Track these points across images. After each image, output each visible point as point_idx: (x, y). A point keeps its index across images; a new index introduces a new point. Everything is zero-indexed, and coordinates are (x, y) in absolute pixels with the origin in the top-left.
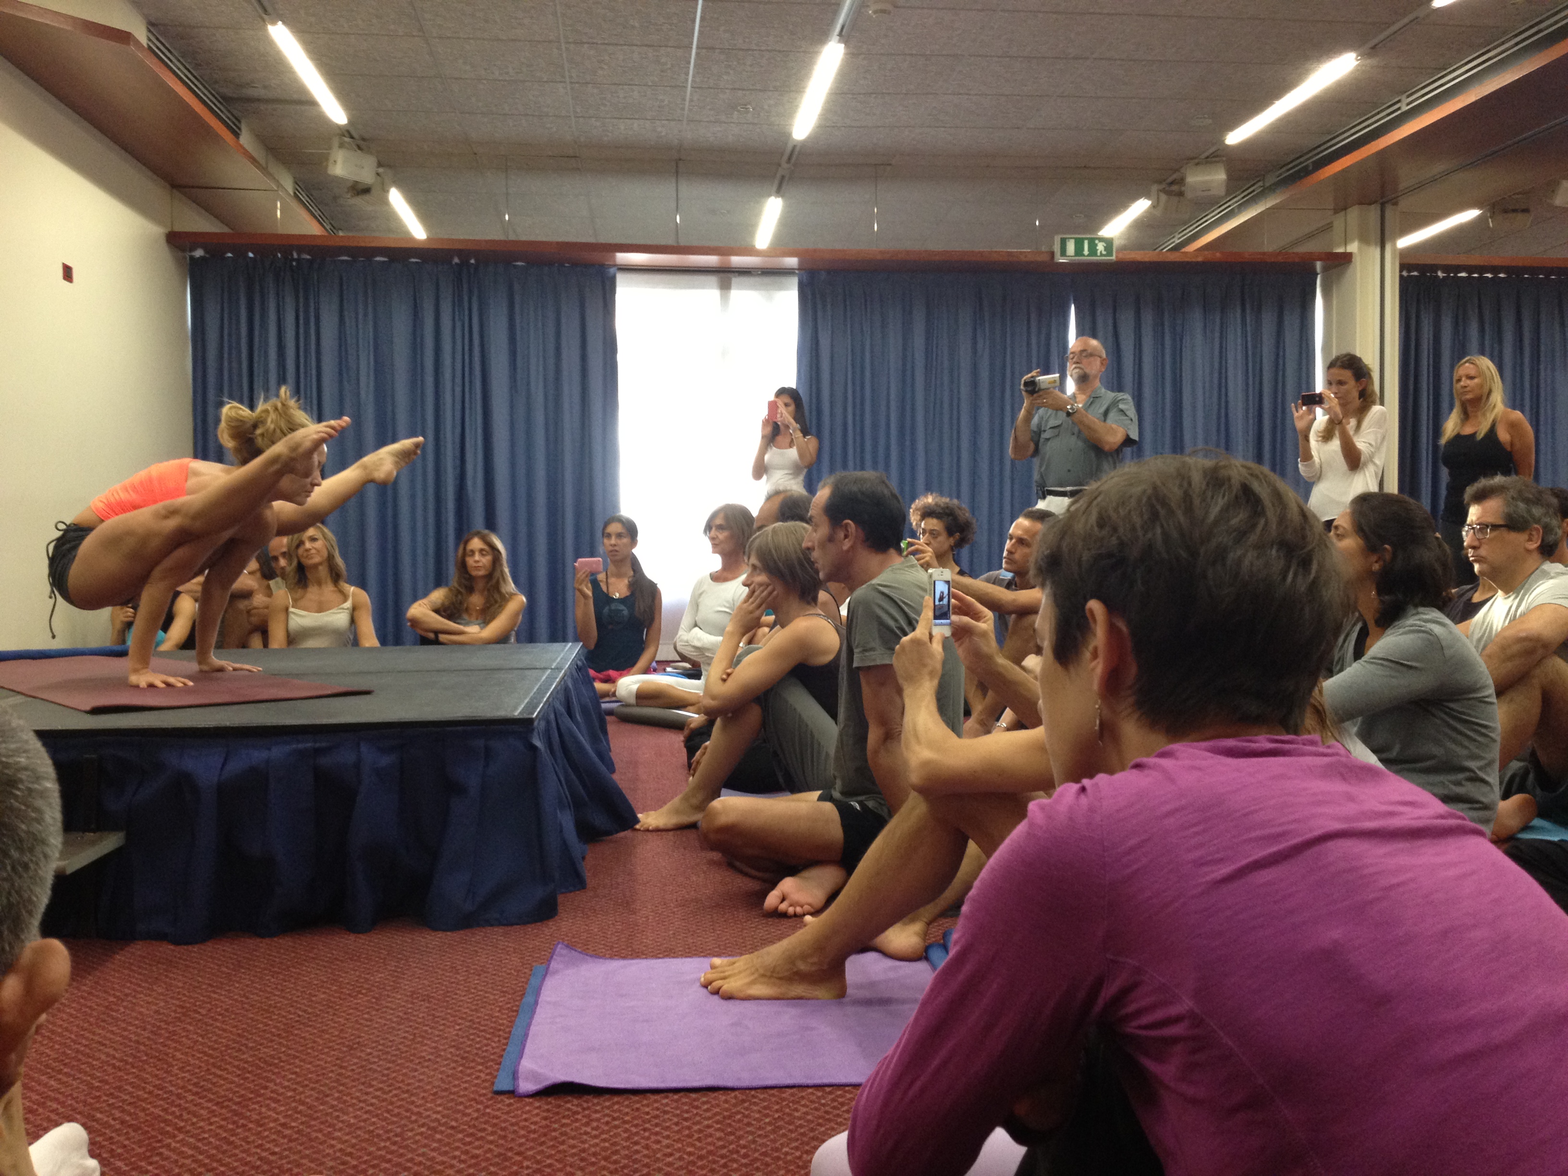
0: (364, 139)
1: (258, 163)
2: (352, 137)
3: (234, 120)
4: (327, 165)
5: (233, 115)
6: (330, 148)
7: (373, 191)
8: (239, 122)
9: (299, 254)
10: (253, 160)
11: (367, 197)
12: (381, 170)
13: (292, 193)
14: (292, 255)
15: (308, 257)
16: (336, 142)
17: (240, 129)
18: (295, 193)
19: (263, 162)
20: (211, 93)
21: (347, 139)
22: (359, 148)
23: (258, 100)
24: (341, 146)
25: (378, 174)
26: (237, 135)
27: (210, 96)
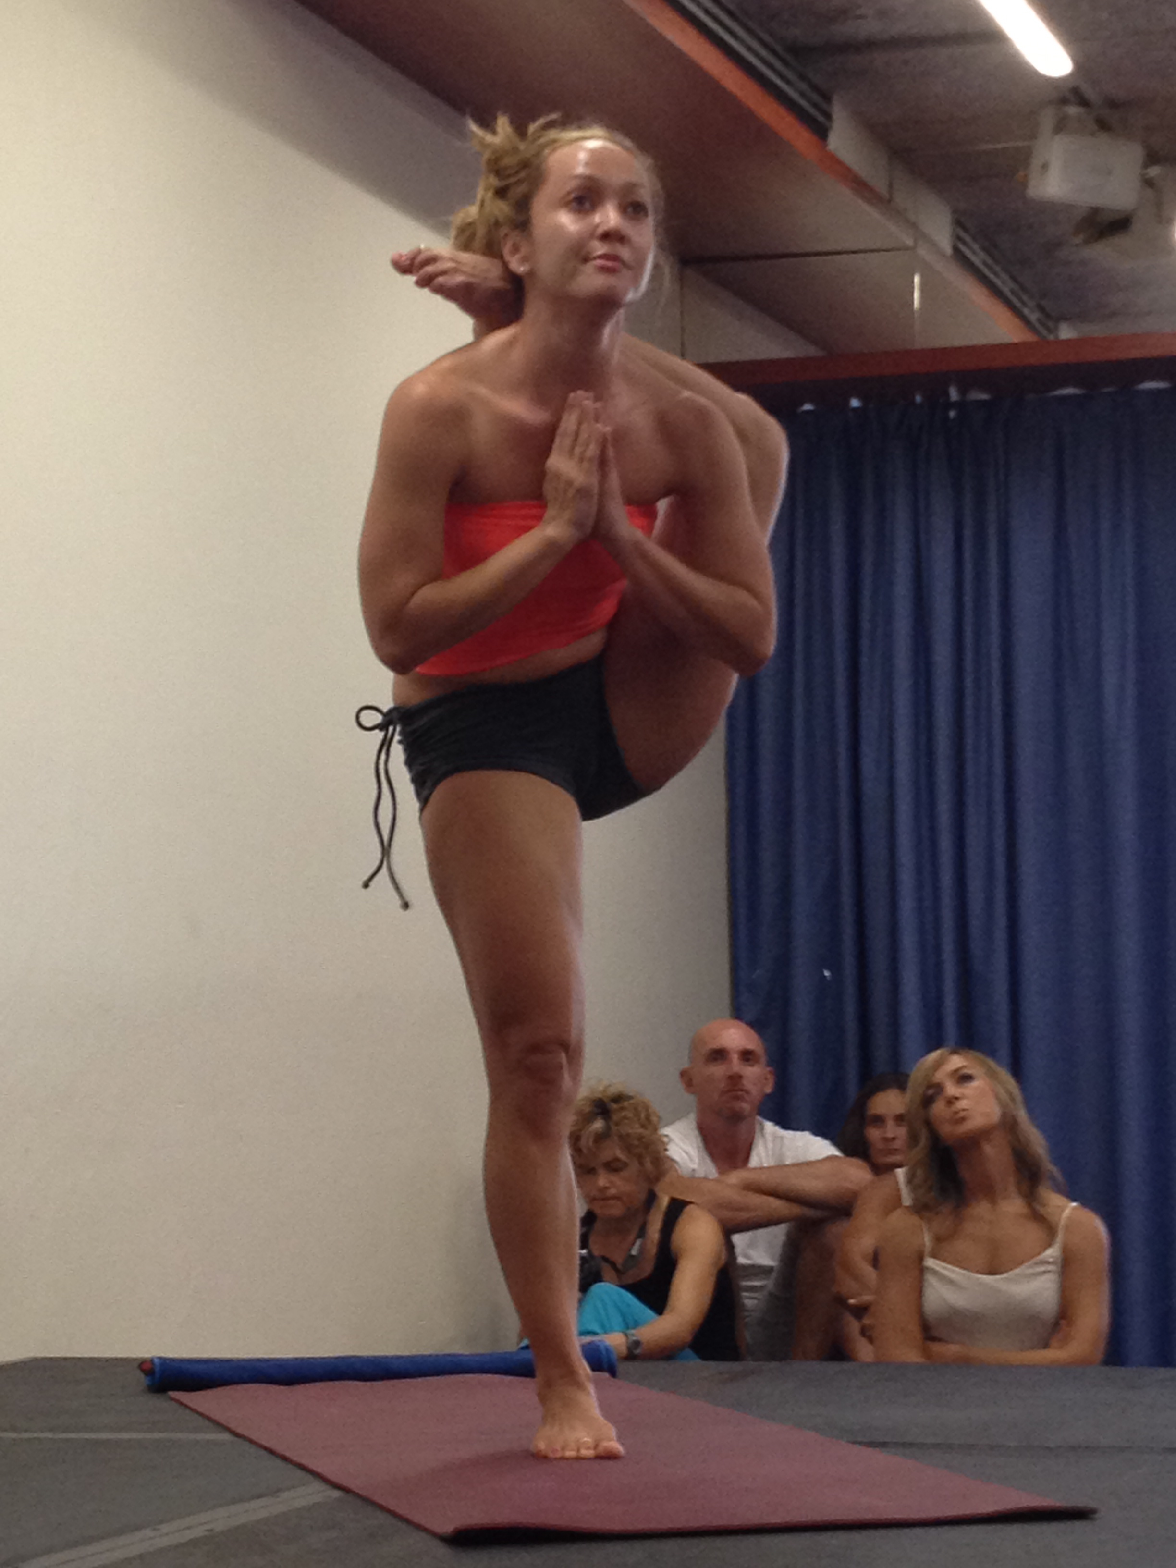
0: (1113, 104)
1: (871, 190)
2: (1084, 102)
3: (815, 97)
4: (1026, 176)
5: (815, 88)
6: (1033, 136)
7: (1137, 226)
8: (827, 98)
9: (963, 392)
10: (860, 186)
11: (1121, 241)
12: (1154, 171)
13: (949, 251)
14: (947, 394)
15: (984, 396)
16: (1047, 119)
17: (828, 116)
18: (956, 249)
19: (880, 185)
20: (765, 45)
21: (1073, 110)
22: (1103, 125)
23: (870, 44)
24: (1060, 127)
25: (1149, 183)
26: (821, 132)
27: (764, 53)
